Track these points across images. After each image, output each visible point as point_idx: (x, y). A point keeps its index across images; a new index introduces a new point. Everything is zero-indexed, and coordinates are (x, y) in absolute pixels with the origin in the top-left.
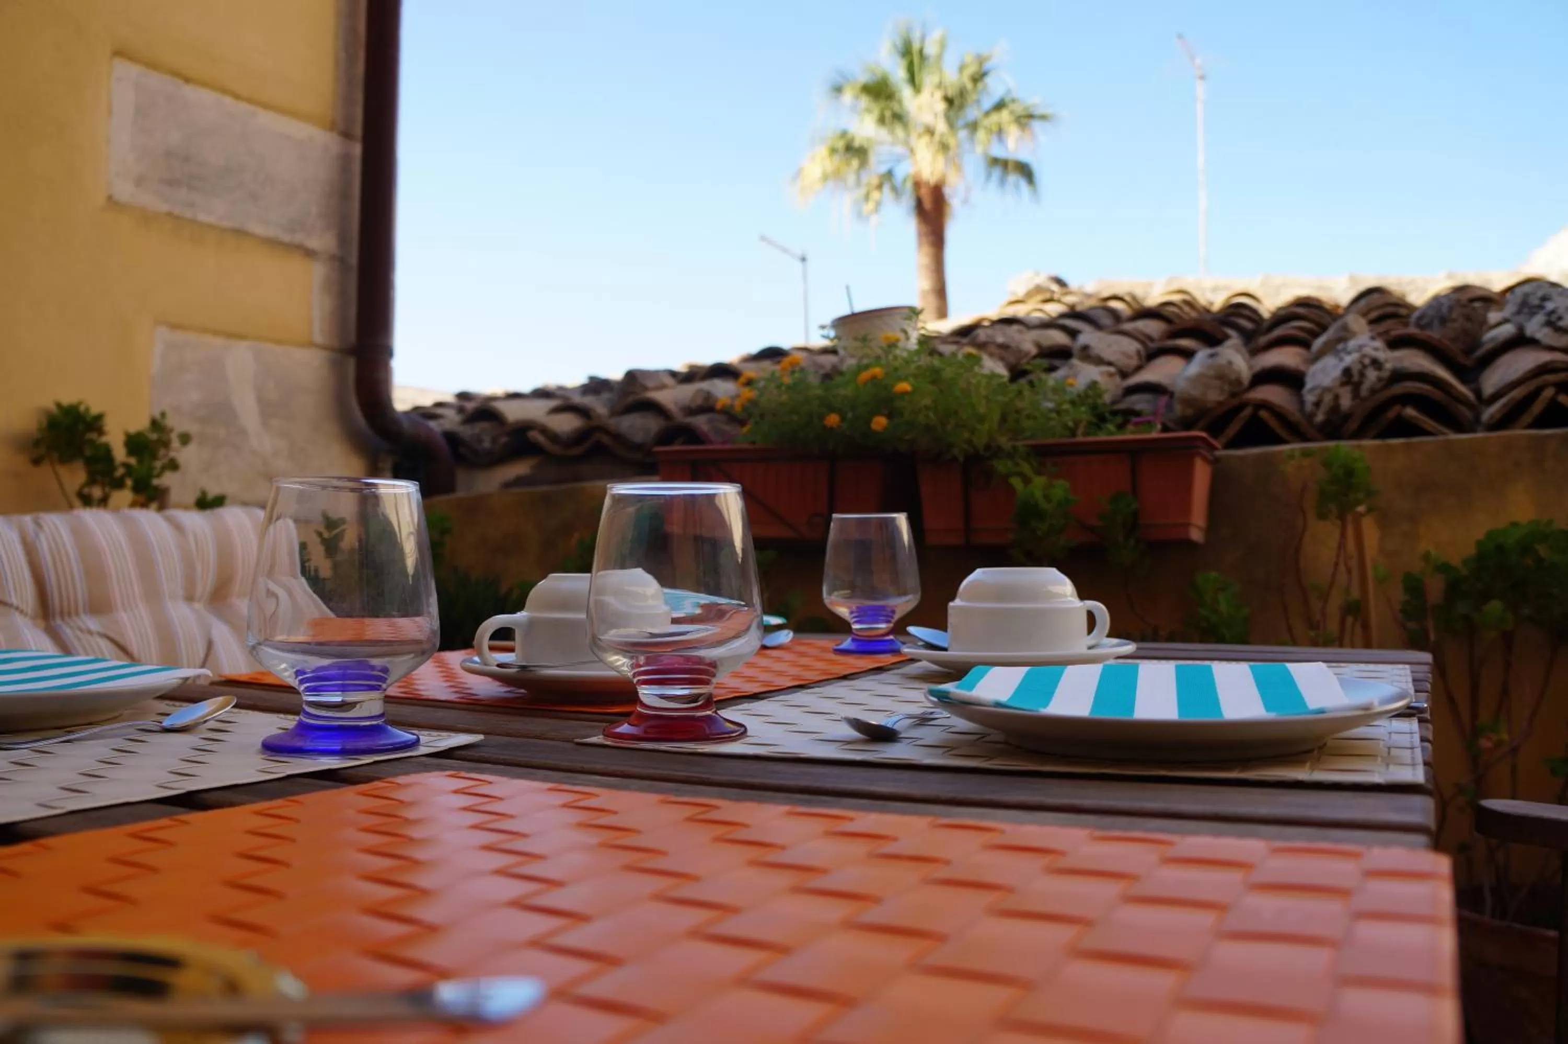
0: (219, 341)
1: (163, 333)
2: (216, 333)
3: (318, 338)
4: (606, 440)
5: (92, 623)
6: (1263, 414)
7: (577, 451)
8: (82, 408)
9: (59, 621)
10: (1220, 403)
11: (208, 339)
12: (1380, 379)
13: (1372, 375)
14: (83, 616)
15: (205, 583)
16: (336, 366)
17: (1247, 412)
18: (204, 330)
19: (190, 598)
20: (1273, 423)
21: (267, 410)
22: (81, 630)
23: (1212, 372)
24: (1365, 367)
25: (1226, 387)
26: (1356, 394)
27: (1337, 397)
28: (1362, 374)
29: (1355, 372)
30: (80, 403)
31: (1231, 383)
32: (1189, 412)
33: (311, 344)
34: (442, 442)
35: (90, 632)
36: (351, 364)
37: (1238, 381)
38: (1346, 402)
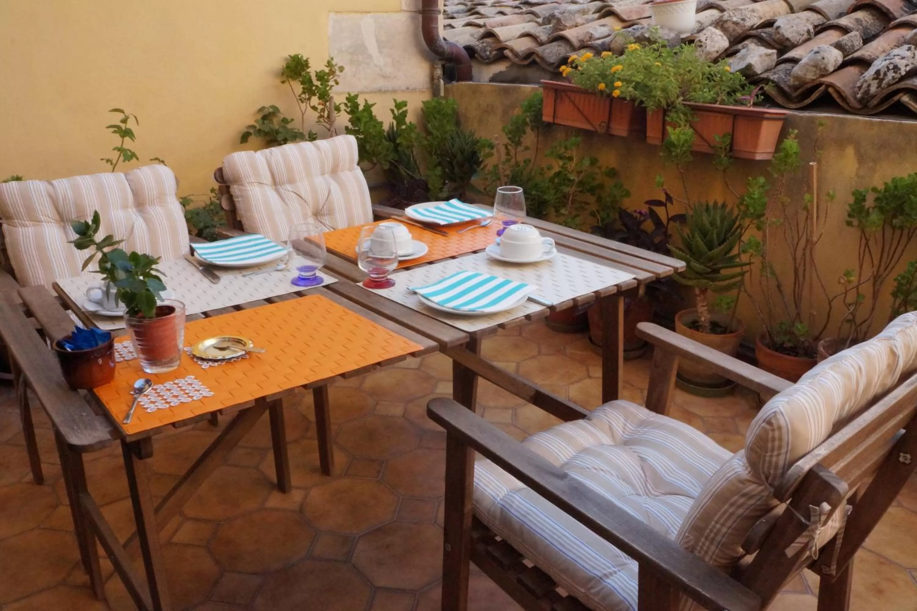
0: (359, 15)
1: (332, 15)
2: (356, 12)
3: (404, 7)
4: (538, 60)
5: (289, 187)
6: (830, 90)
7: (526, 62)
8: (300, 56)
9: (279, 186)
10: (813, 80)
11: (353, 15)
12: (893, 78)
13: (891, 75)
14: (287, 185)
15: (328, 166)
16: (413, 19)
17: (822, 88)
18: (351, 12)
19: (323, 174)
20: (835, 95)
21: (381, 45)
22: (286, 190)
23: (812, 63)
24: (889, 69)
25: (818, 72)
26: (879, 86)
27: (869, 86)
28: (885, 74)
29: (882, 73)
30: (299, 54)
31: (821, 70)
32: (797, 83)
33: (401, 11)
34: (464, 52)
35: (289, 191)
36: (420, 17)
37: (825, 69)
38: (873, 89)
